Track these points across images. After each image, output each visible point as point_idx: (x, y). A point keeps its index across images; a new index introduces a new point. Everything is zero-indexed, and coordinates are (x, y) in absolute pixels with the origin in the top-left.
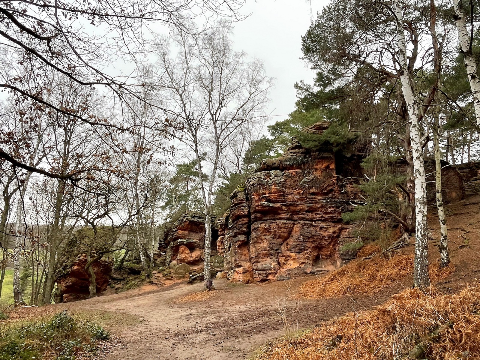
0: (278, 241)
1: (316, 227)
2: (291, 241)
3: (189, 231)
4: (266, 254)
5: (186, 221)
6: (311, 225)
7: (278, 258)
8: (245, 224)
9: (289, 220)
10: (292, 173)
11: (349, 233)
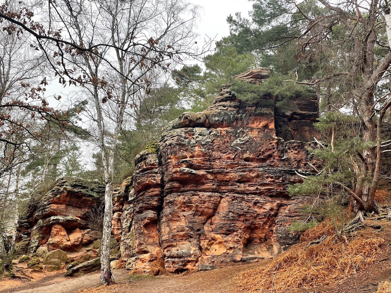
0: (199, 219)
1: (248, 201)
2: (217, 220)
3: (67, 205)
4: (184, 236)
5: (63, 192)
6: (243, 199)
7: (199, 241)
8: (156, 195)
9: (215, 192)
10: (221, 132)
11: (289, 210)
